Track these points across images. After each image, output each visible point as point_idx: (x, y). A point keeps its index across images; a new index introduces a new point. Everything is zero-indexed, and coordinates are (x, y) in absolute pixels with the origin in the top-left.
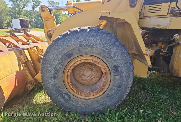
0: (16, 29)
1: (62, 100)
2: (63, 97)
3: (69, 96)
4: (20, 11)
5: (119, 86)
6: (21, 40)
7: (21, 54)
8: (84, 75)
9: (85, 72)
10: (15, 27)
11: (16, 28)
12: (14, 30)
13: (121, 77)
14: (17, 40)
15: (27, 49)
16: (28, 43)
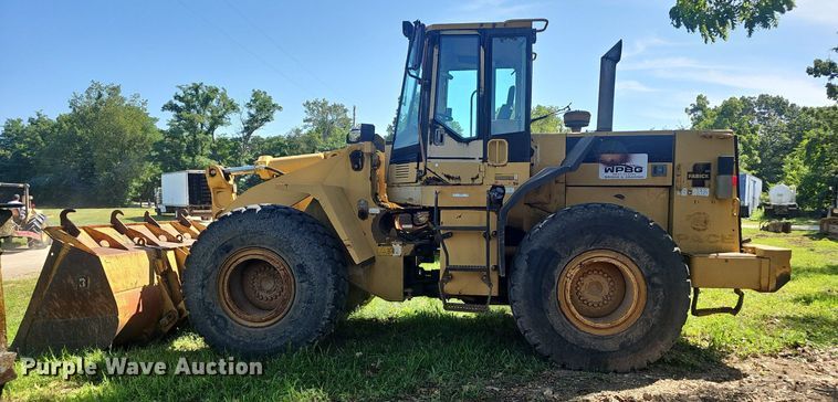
0: (170, 209)
1: (213, 329)
2: (215, 323)
3: (226, 321)
4: (196, 143)
5: (309, 302)
6: (165, 233)
7: (159, 257)
8: (261, 289)
9: (263, 283)
10: (167, 201)
11: (170, 203)
12: (163, 210)
13: (311, 283)
14: (158, 231)
15: (174, 249)
16: (179, 238)
